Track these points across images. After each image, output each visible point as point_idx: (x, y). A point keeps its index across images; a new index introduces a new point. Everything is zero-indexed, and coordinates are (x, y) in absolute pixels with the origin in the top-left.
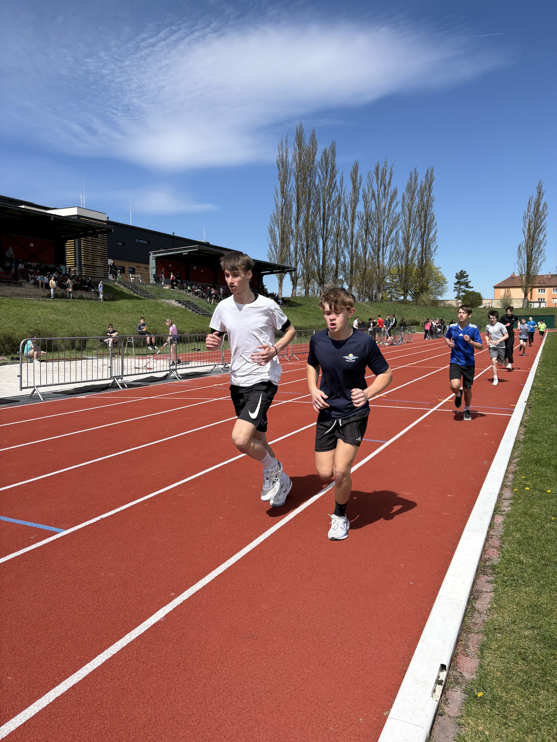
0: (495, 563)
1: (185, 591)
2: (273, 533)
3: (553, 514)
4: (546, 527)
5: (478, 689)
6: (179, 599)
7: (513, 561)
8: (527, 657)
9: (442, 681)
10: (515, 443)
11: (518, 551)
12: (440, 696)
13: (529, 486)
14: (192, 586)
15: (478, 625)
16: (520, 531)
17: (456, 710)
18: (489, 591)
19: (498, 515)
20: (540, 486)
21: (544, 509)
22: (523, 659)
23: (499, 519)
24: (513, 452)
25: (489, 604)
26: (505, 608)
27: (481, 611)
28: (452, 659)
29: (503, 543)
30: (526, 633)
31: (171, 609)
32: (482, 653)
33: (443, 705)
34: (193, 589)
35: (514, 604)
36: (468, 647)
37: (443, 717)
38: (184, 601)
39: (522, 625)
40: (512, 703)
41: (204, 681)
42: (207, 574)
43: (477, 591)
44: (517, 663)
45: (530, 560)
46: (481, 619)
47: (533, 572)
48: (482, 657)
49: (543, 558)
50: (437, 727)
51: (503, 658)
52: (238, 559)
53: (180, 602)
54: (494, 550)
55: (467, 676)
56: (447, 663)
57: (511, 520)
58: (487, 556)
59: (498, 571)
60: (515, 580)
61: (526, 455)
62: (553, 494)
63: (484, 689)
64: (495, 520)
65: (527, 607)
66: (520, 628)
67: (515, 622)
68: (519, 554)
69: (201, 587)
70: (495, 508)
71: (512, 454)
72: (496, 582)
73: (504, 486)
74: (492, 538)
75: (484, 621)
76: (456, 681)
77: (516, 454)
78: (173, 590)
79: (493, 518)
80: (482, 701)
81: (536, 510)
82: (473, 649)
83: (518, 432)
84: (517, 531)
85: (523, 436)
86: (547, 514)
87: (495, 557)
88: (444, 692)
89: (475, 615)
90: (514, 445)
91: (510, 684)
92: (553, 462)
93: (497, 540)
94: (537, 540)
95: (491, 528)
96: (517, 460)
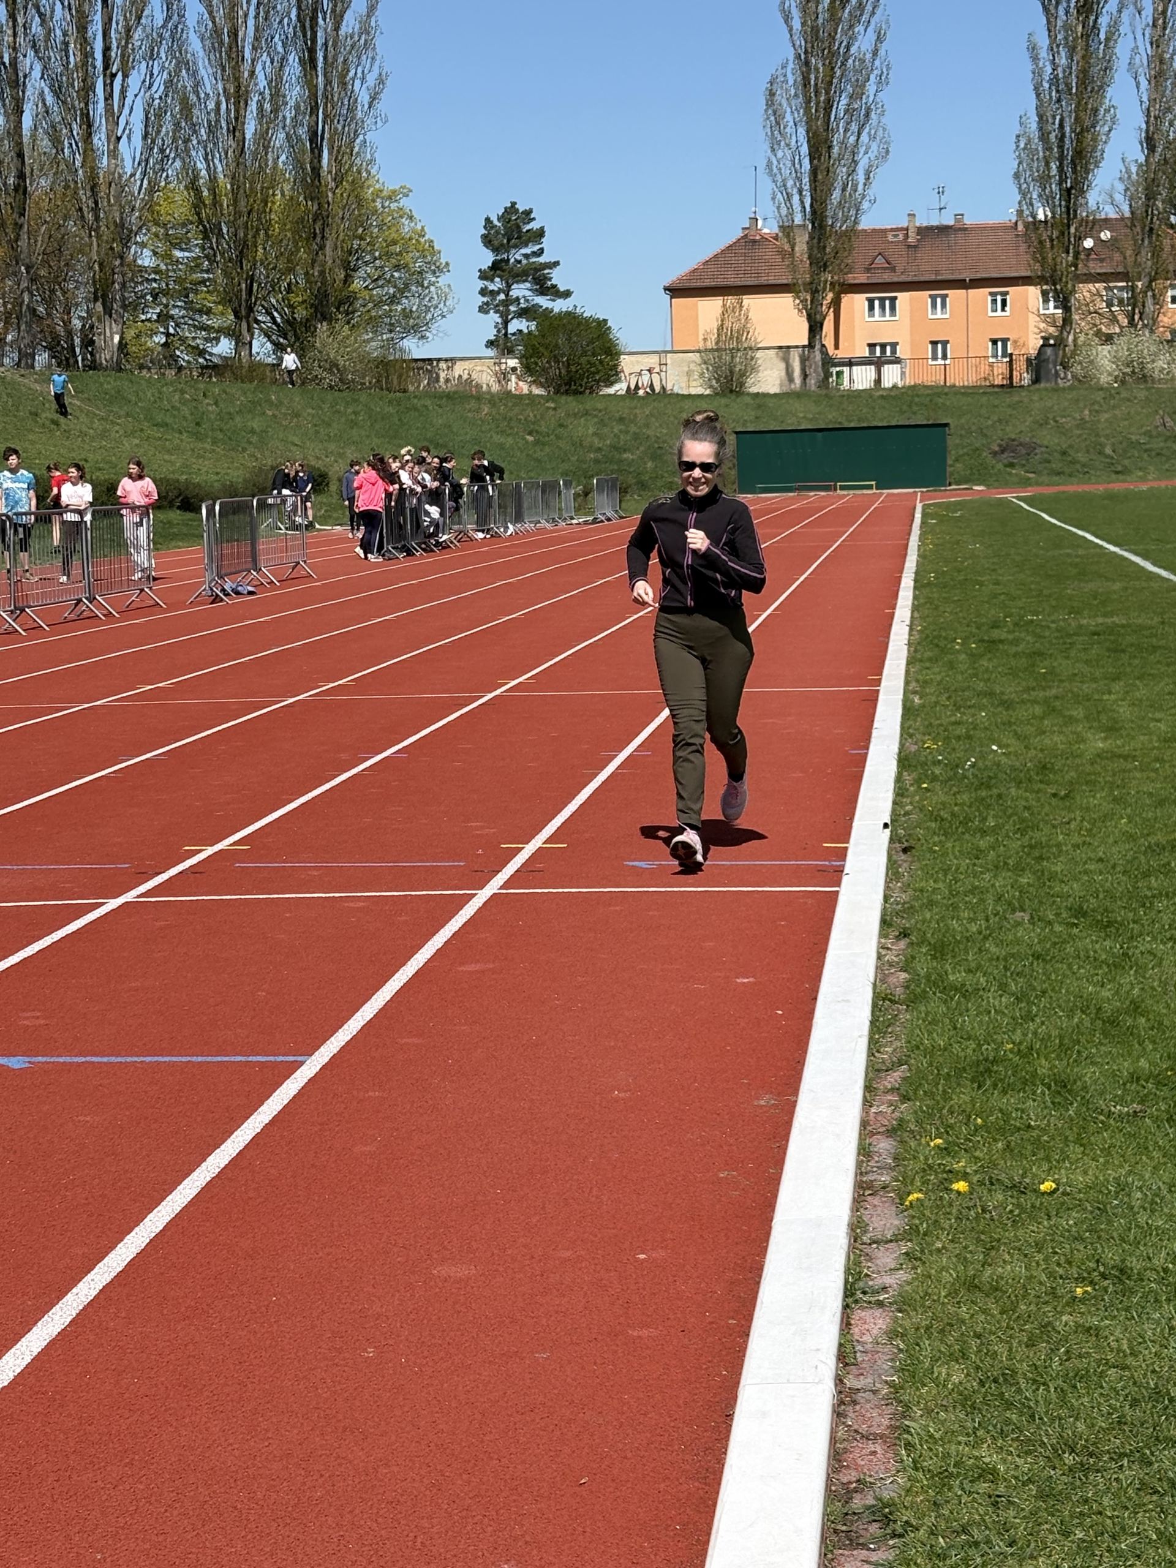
0: (886, 1495)
3: (1074, 1271)
4: (1058, 1326)
7: (958, 1475)
10: (875, 1008)
11: (968, 1435)
13: (965, 1176)
16: (964, 1356)
19: (862, 1308)
20: (1011, 1170)
21: (1039, 1257)
23: (874, 1324)
24: (874, 1048)
29: (905, 1414)
45: (1020, 1461)
47: (1040, 1504)
49: (1066, 1444)
54: (871, 1447)
57: (919, 1318)
58: (849, 1476)
59: (907, 1522)
60: (976, 1544)
61: (930, 1052)
62: (1064, 1194)
64: (855, 1330)
68: (976, 1445)
70: (846, 1281)
71: (871, 1054)
73: (863, 1190)
74: (855, 1402)
77: (887, 1053)
79: (846, 1324)
83: (879, 957)
84: (952, 1357)
85: (904, 976)
86: (1051, 1275)
87: (884, 1472)
90: (873, 1012)
92: (1043, 1067)
93: (877, 1407)
94: (1035, 1381)
95: (847, 1364)
96: (894, 1078)
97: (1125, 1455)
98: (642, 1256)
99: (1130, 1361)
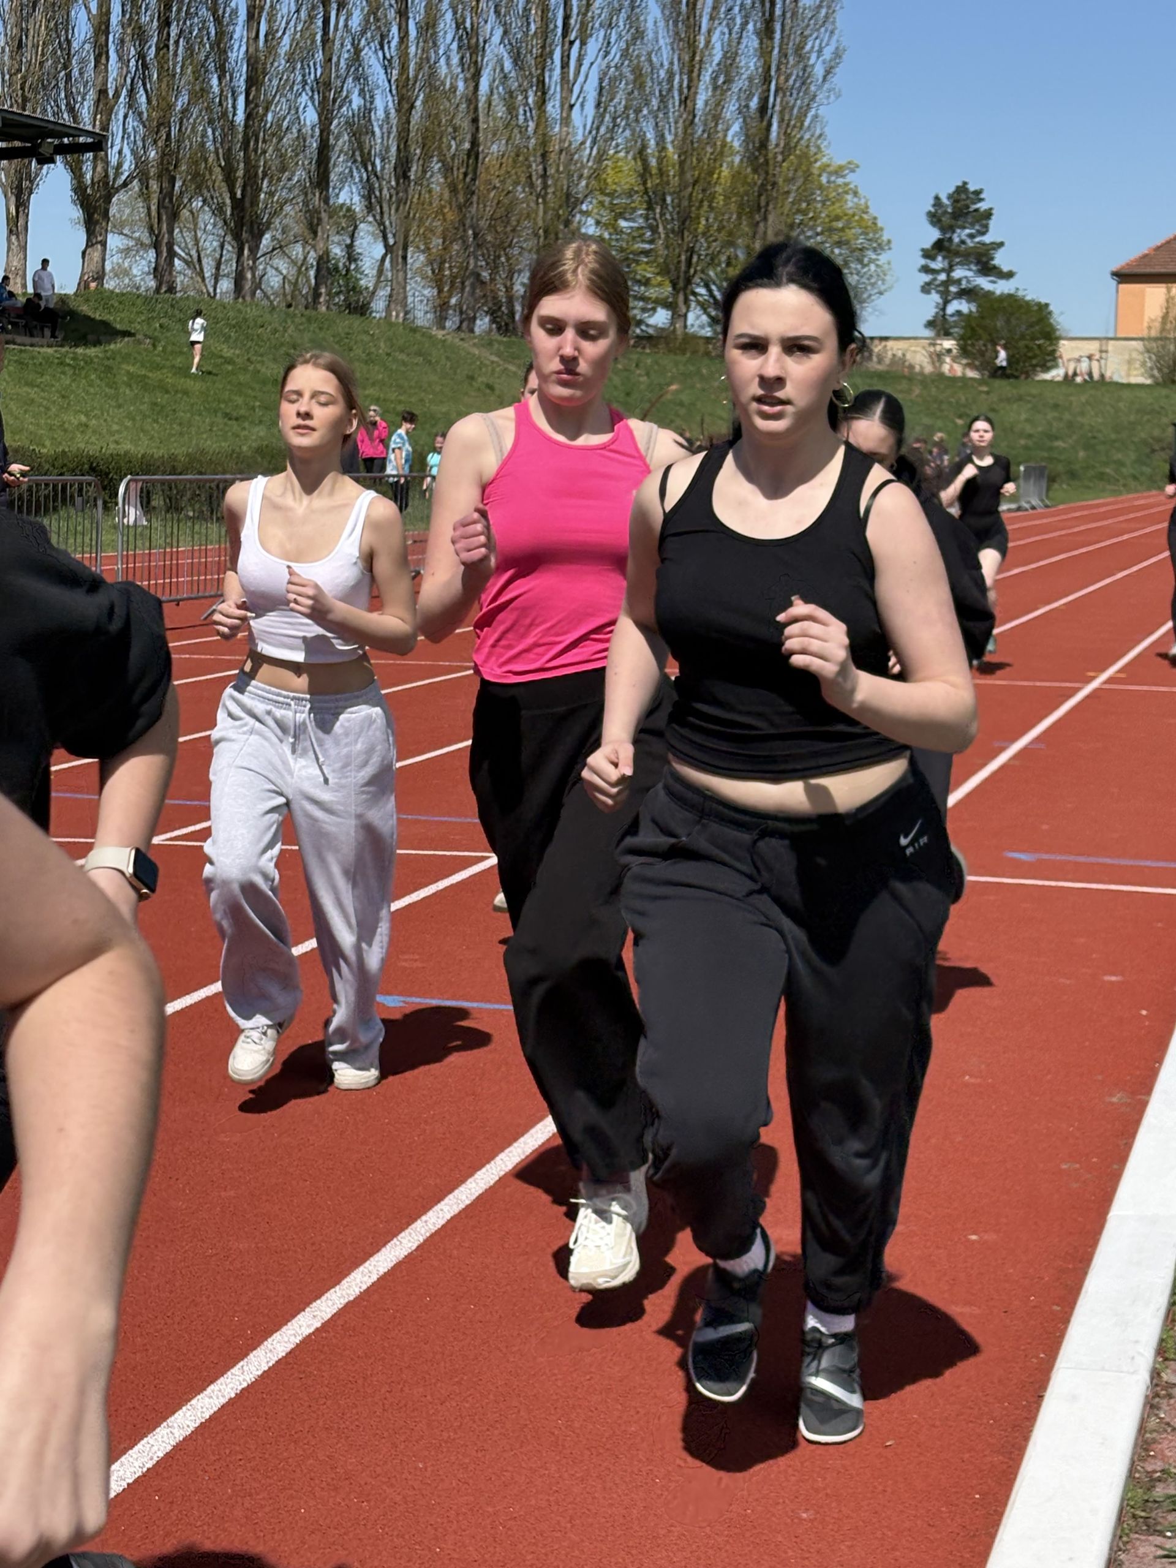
58: (1154, 1465)
74: (1170, 1396)
95: (1166, 1359)
98: (974, 1237)
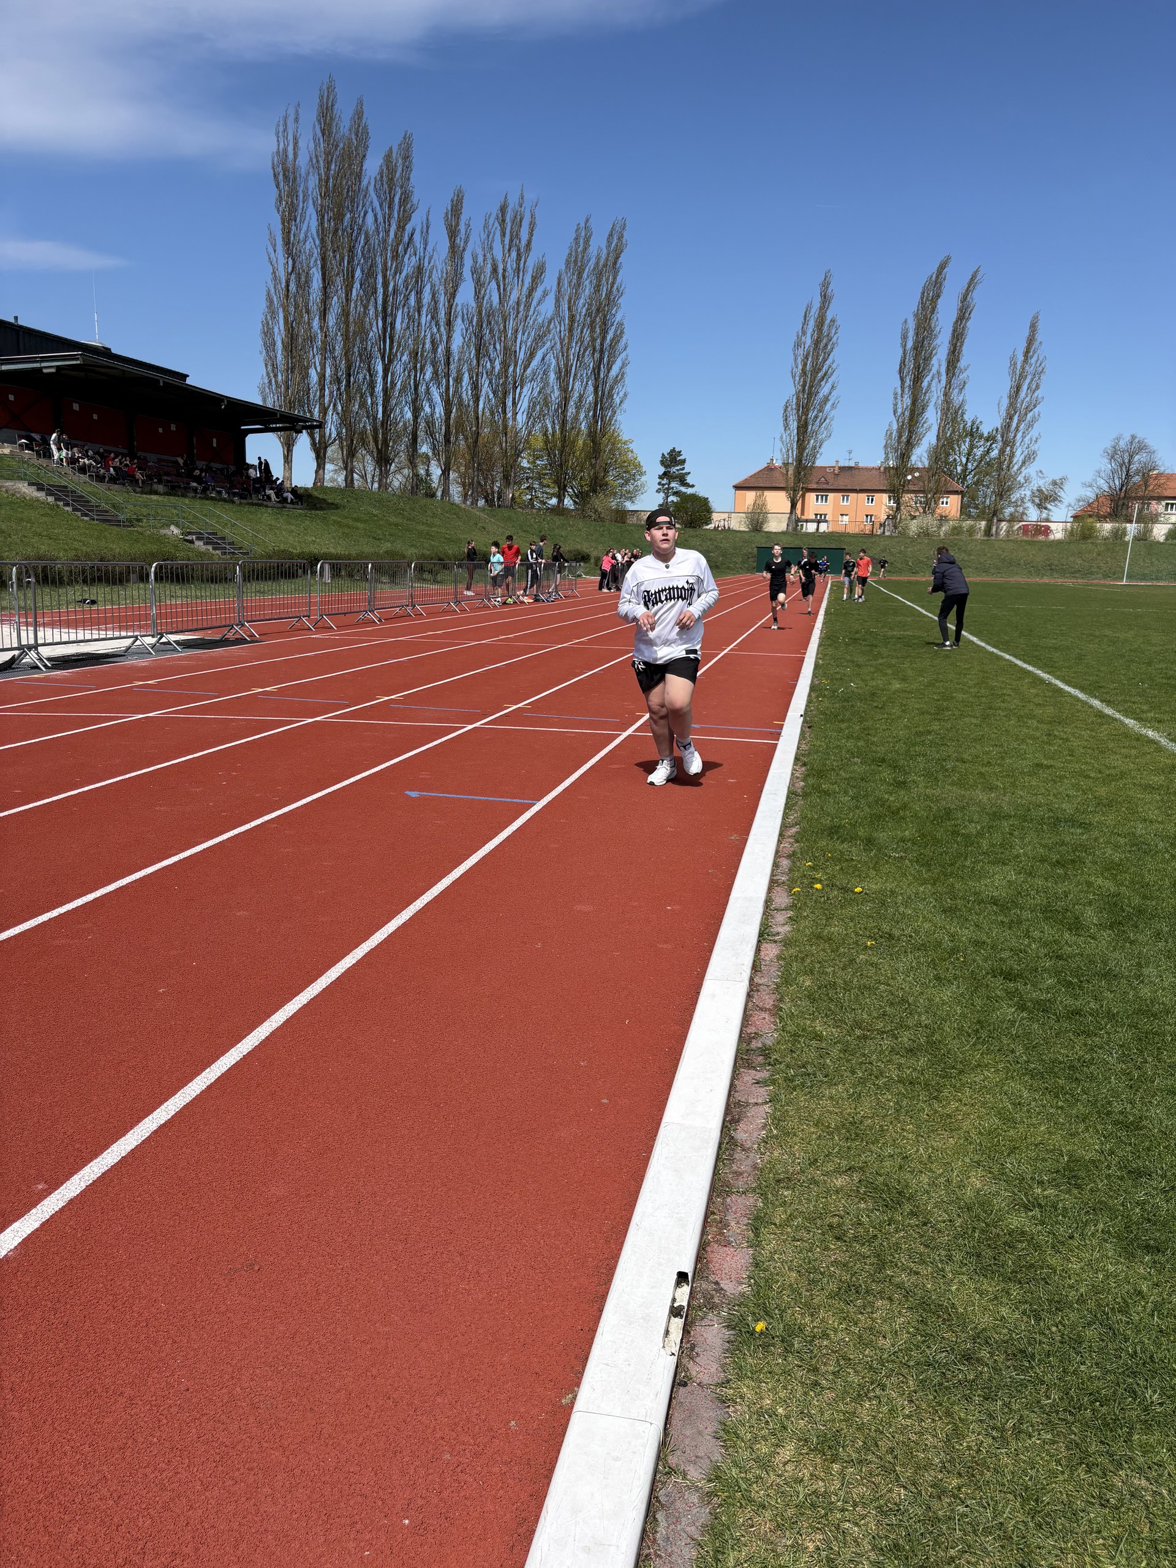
0: (769, 1043)
1: (71, 1174)
2: (291, 1017)
3: (868, 933)
4: (858, 961)
5: (754, 1314)
6: (58, 1197)
7: (803, 1036)
8: (845, 1233)
9: (681, 1307)
10: (788, 797)
11: (810, 1015)
12: (678, 1342)
13: (820, 881)
14: (91, 1160)
15: (745, 1175)
16: (812, 973)
17: (714, 1367)
18: (760, 1101)
19: (767, 943)
20: (842, 880)
21: (851, 924)
22: (838, 1239)
23: (771, 951)
24: (785, 815)
25: (764, 1128)
26: (795, 1135)
27: (748, 1144)
28: (701, 1256)
29: (781, 1000)
30: (839, 1182)
31: (37, 1225)
32: (757, 1235)
33: (685, 1361)
34: (95, 1169)
35: (812, 1123)
36: (727, 1226)
37: (688, 1388)
38: (71, 1202)
39: (830, 1167)
40: (825, 1335)
41: (128, 1391)
42: (132, 1128)
43: (738, 1104)
44: (827, 1249)
45: (834, 1030)
46: (749, 1162)
47: (842, 1055)
48: (756, 1243)
49: (858, 1024)
50: (677, 1416)
51: (798, 1241)
52: (208, 1083)
53: (61, 1204)
54: (763, 1015)
55: (729, 1287)
56: (688, 1269)
57: (793, 951)
58: (751, 1030)
59: (776, 1059)
60: (809, 1075)
61: (810, 820)
62: (866, 894)
63: (767, 1313)
64: (762, 953)
65: (837, 1128)
66: (826, 1174)
67: (816, 1160)
68: (813, 1020)
69: (116, 1161)
70: (760, 930)
71: (783, 819)
72: (774, 1082)
73: (773, 883)
74: (758, 991)
75: (755, 1167)
76: (709, 1303)
77: (791, 819)
78: (39, 1178)
79: (758, 950)
80: (765, 1341)
81: (835, 929)
82: (737, 1227)
83: (792, 774)
84: (805, 973)
85: (802, 783)
86: (857, 934)
87: (768, 1031)
88: (686, 1331)
89: (736, 1156)
90: (787, 799)
91: (817, 1296)
92: (861, 832)
93: (769, 994)
94: (845, 989)
95: (756, 971)
96: (794, 830)
97: (885, 1032)
98: (669, 908)
99: (891, 982)
